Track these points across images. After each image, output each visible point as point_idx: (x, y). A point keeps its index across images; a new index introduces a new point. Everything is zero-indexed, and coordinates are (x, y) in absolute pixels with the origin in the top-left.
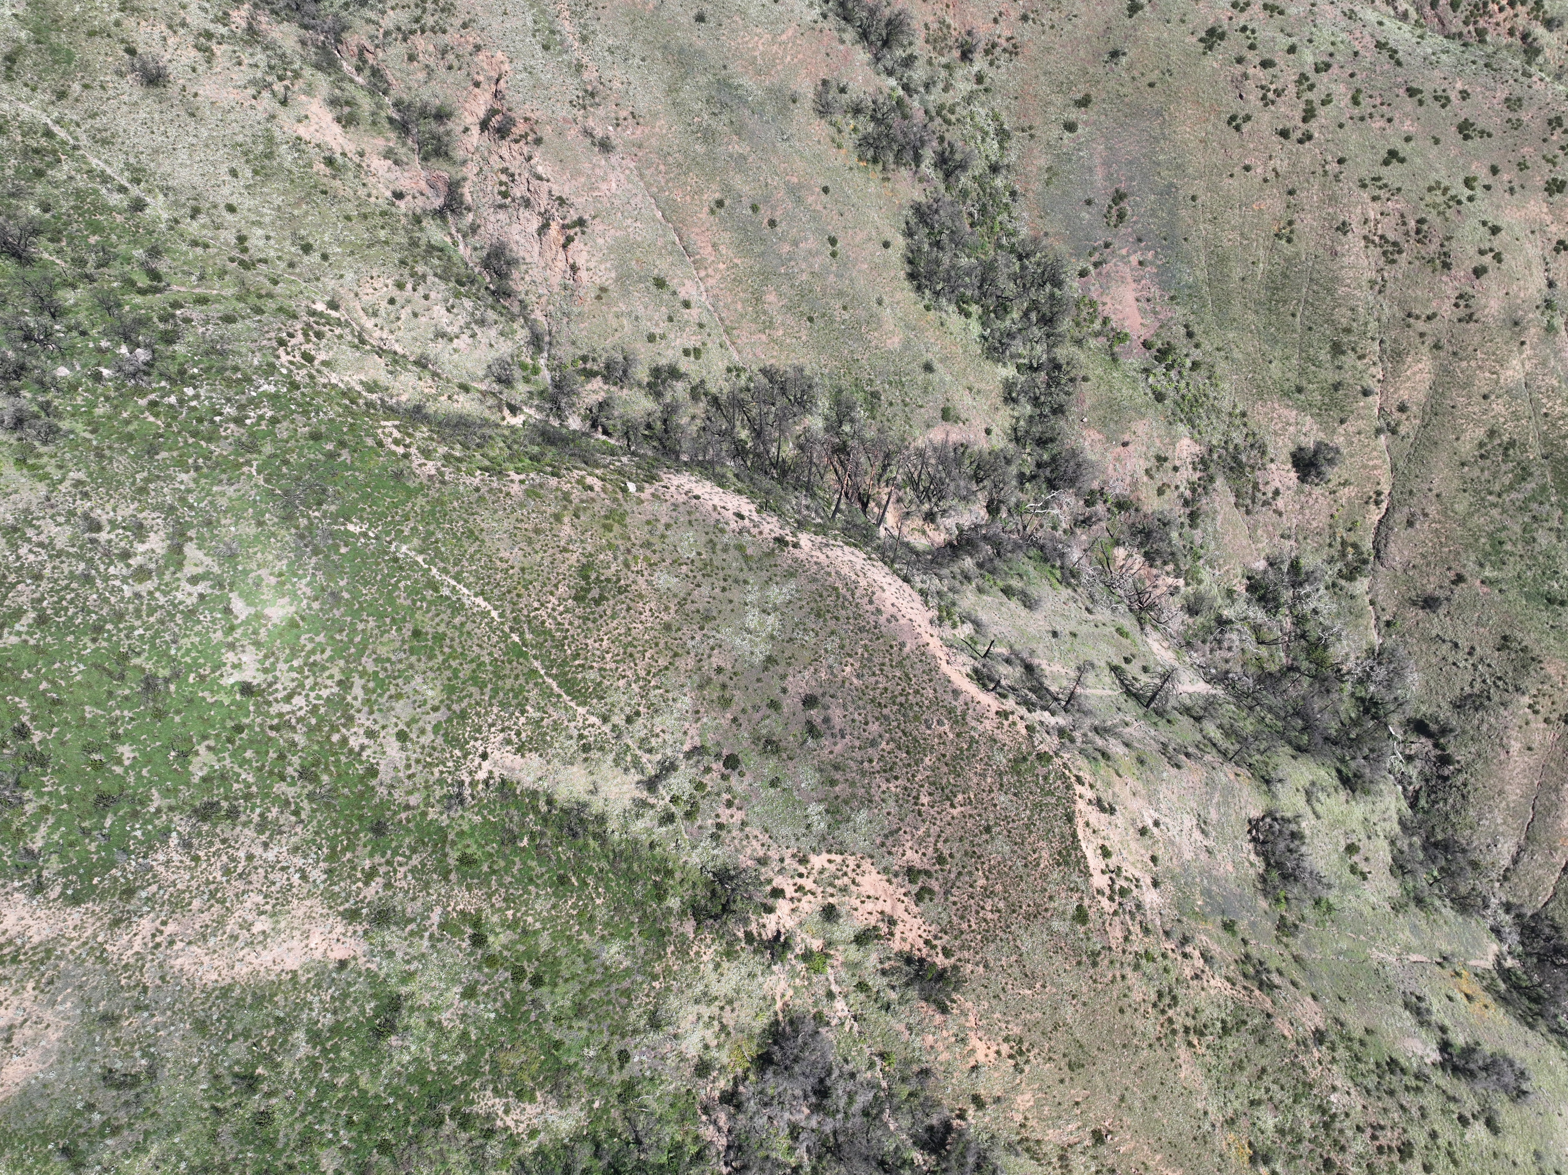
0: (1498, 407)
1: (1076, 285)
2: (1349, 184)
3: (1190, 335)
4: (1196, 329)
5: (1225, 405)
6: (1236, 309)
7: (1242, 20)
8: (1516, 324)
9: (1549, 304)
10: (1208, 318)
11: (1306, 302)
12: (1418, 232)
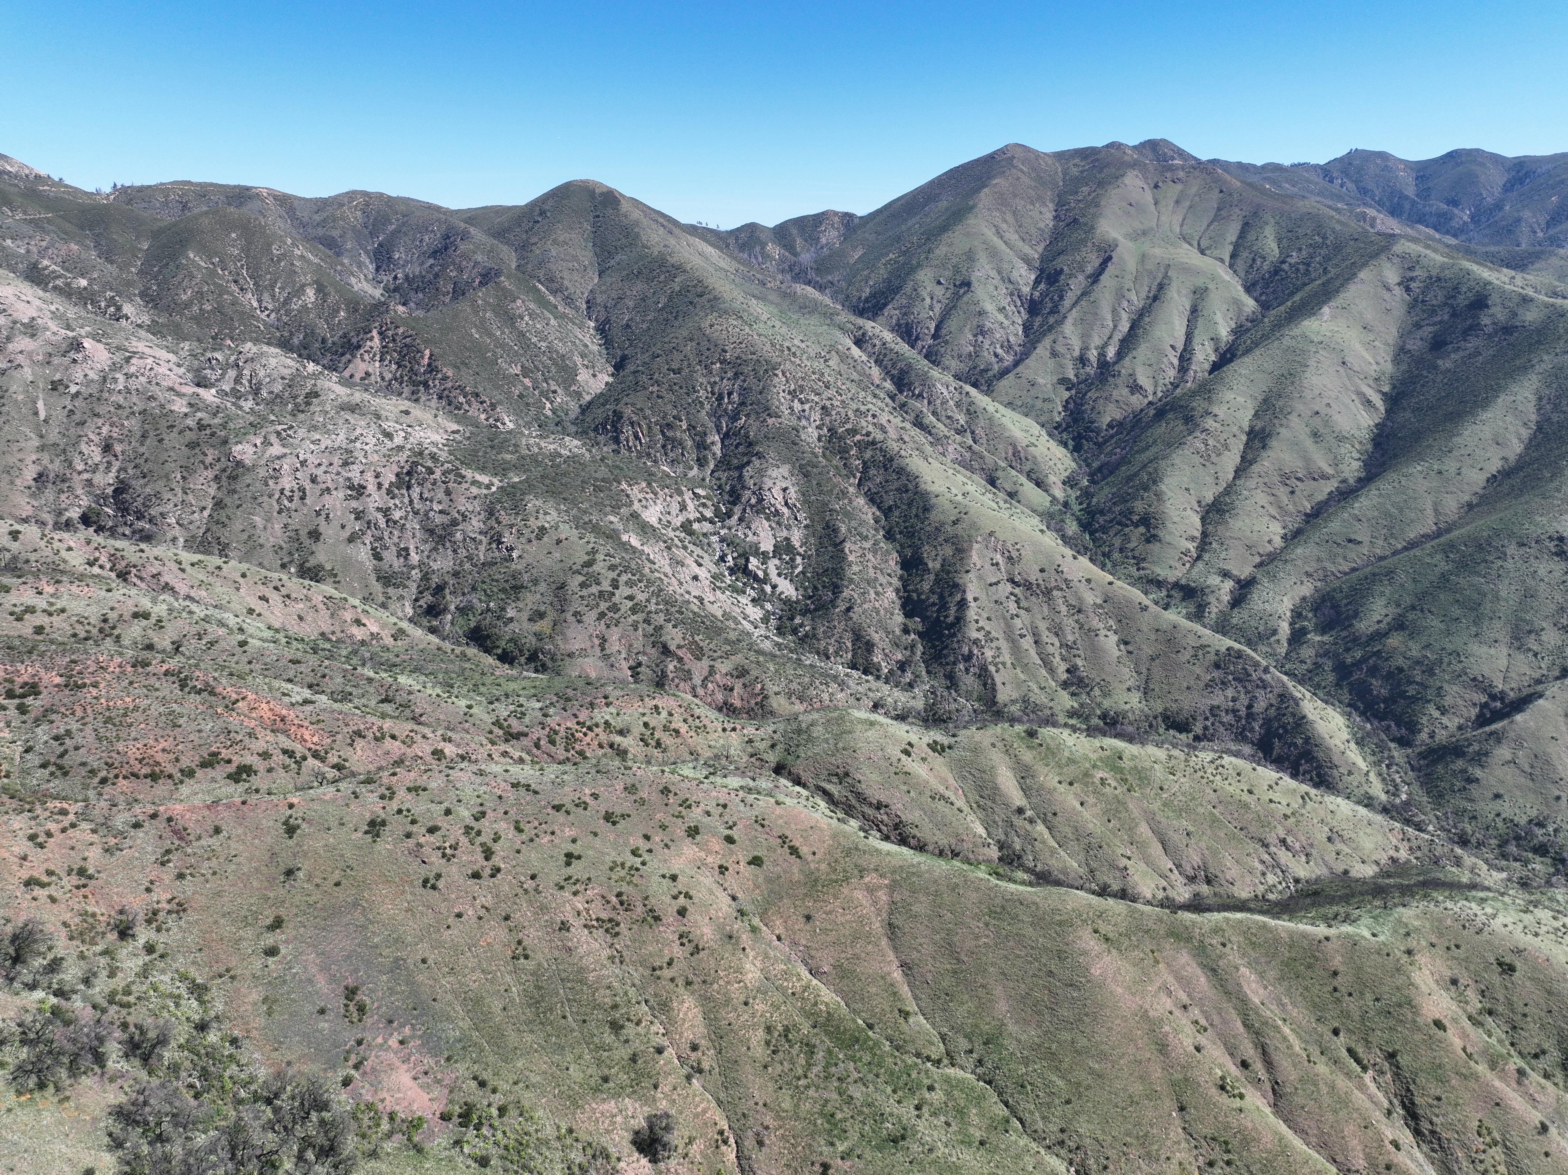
0: (759, 1006)
1: (343, 1097)
2: (549, 893)
3: (482, 1084)
4: (484, 1076)
5: (549, 1132)
6: (512, 1038)
7: (394, 805)
8: (730, 937)
9: (742, 913)
10: (491, 1059)
11: (568, 1000)
12: (622, 903)
